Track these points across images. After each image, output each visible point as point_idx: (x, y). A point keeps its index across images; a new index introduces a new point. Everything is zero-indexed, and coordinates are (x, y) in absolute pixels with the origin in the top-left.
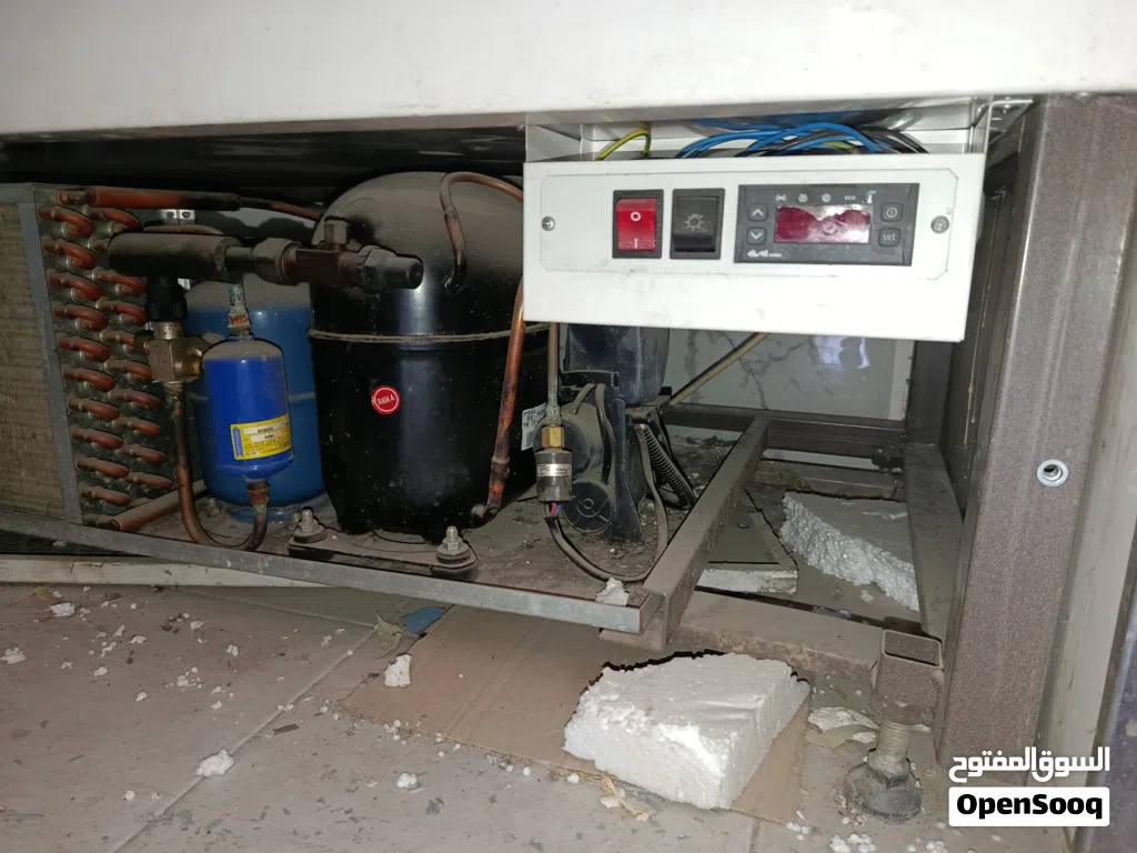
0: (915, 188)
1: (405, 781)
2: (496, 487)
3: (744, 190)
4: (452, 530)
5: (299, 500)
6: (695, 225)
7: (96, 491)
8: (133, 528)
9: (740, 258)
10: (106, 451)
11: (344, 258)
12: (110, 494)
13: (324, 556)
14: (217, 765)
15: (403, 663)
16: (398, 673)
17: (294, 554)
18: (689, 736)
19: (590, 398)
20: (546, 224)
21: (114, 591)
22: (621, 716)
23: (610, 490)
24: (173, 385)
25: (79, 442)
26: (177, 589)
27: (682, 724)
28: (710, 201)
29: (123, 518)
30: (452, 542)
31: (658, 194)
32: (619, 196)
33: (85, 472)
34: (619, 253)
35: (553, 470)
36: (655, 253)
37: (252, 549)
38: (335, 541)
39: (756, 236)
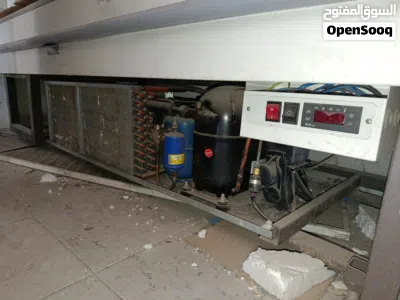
0: (361, 109)
1: (194, 265)
2: (238, 184)
3: (305, 104)
4: (223, 195)
5: (186, 178)
6: (290, 114)
7: (139, 167)
8: (145, 179)
9: (303, 125)
10: (142, 157)
11: (200, 113)
12: (141, 168)
13: (189, 195)
14: (148, 247)
15: (204, 231)
16: (202, 234)
17: (182, 193)
18: (277, 275)
19: (274, 160)
20: (248, 109)
21: (139, 195)
22: (258, 263)
23: (279, 191)
24: (158, 142)
25: (136, 154)
26: (155, 197)
27: (276, 270)
28: (295, 107)
29: (144, 175)
30: (223, 199)
31: (280, 103)
32: (269, 103)
33: (136, 162)
34: (267, 120)
35: (255, 182)
36: (278, 121)
37: (171, 190)
38: (193, 192)
39: (308, 119)
